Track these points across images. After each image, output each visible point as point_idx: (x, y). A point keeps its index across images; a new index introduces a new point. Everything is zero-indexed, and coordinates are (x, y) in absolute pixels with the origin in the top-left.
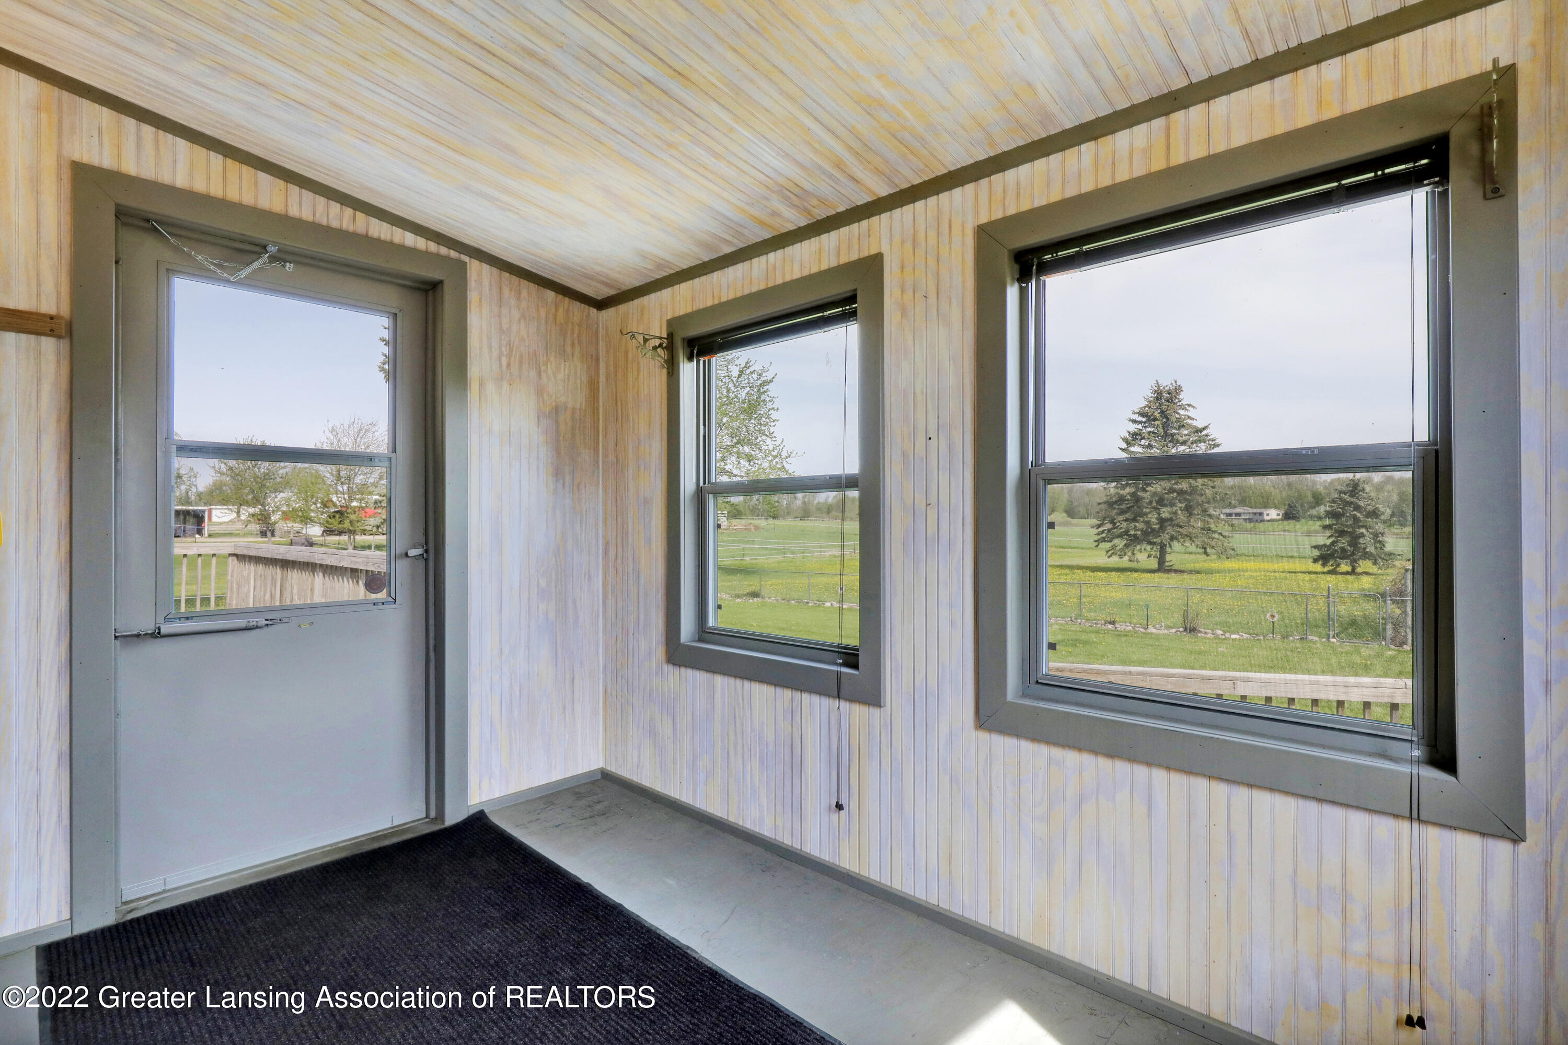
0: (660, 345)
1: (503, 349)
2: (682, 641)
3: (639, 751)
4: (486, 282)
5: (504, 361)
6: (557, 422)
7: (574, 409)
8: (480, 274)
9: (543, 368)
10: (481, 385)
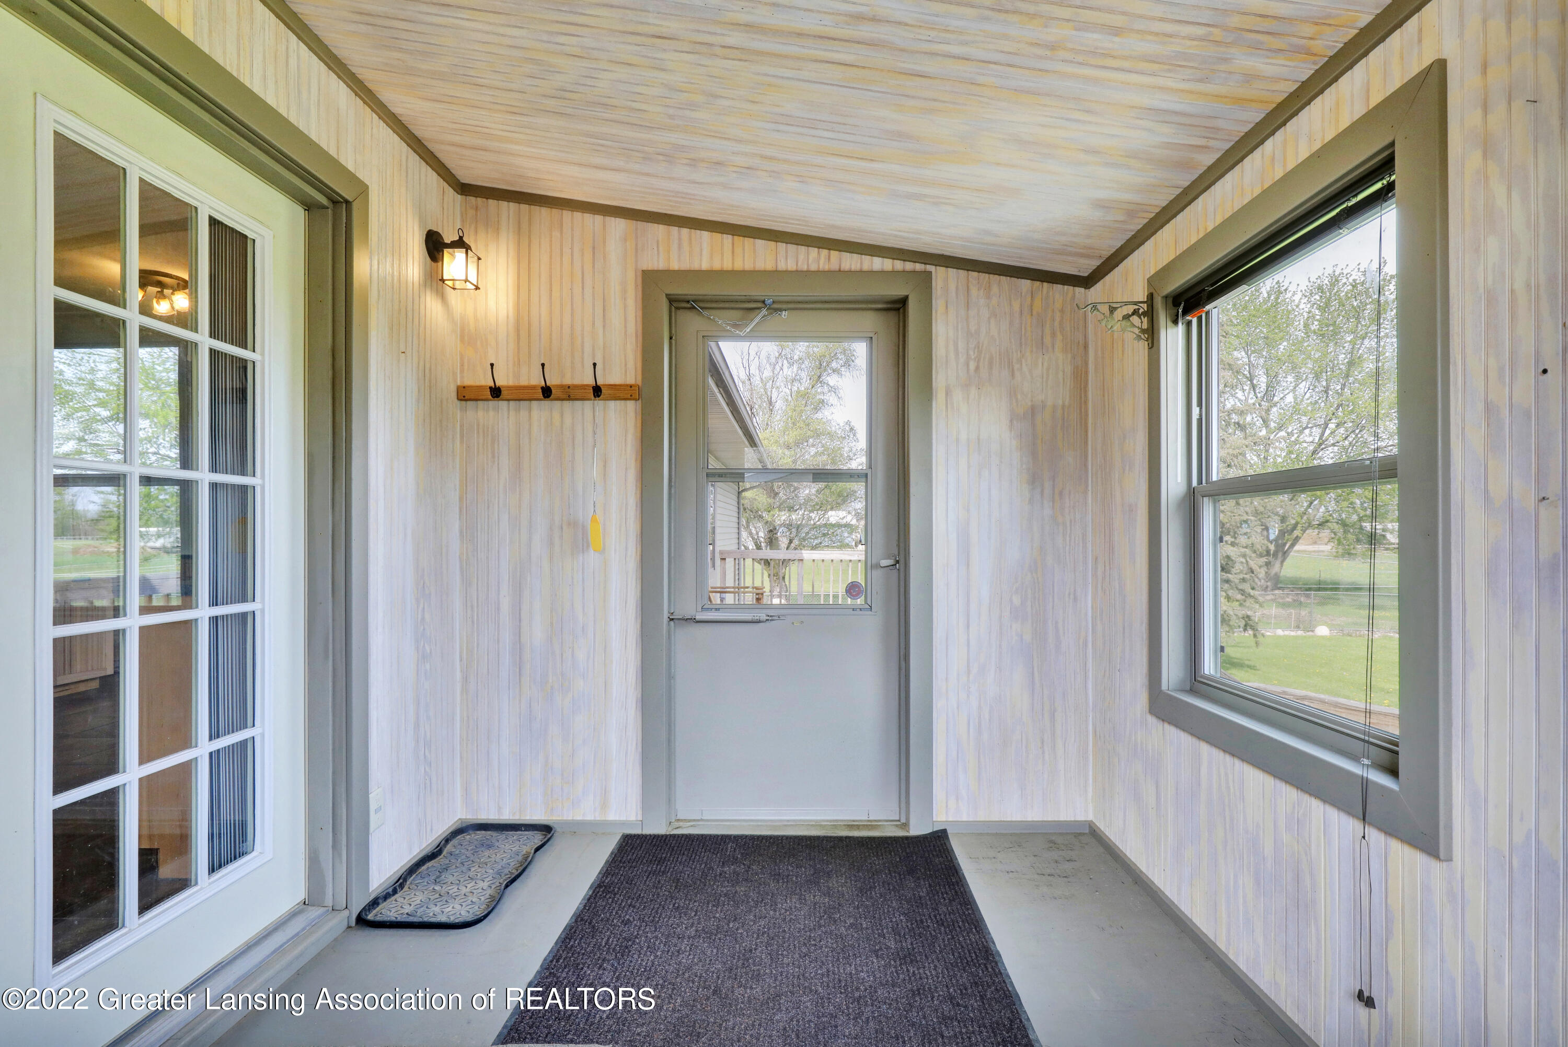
0: (1135, 312)
1: (971, 353)
2: (1164, 687)
3: (1125, 813)
4: (952, 286)
5: (972, 366)
6: (1033, 425)
7: (1054, 407)
8: (946, 280)
9: (1016, 366)
10: (947, 394)
